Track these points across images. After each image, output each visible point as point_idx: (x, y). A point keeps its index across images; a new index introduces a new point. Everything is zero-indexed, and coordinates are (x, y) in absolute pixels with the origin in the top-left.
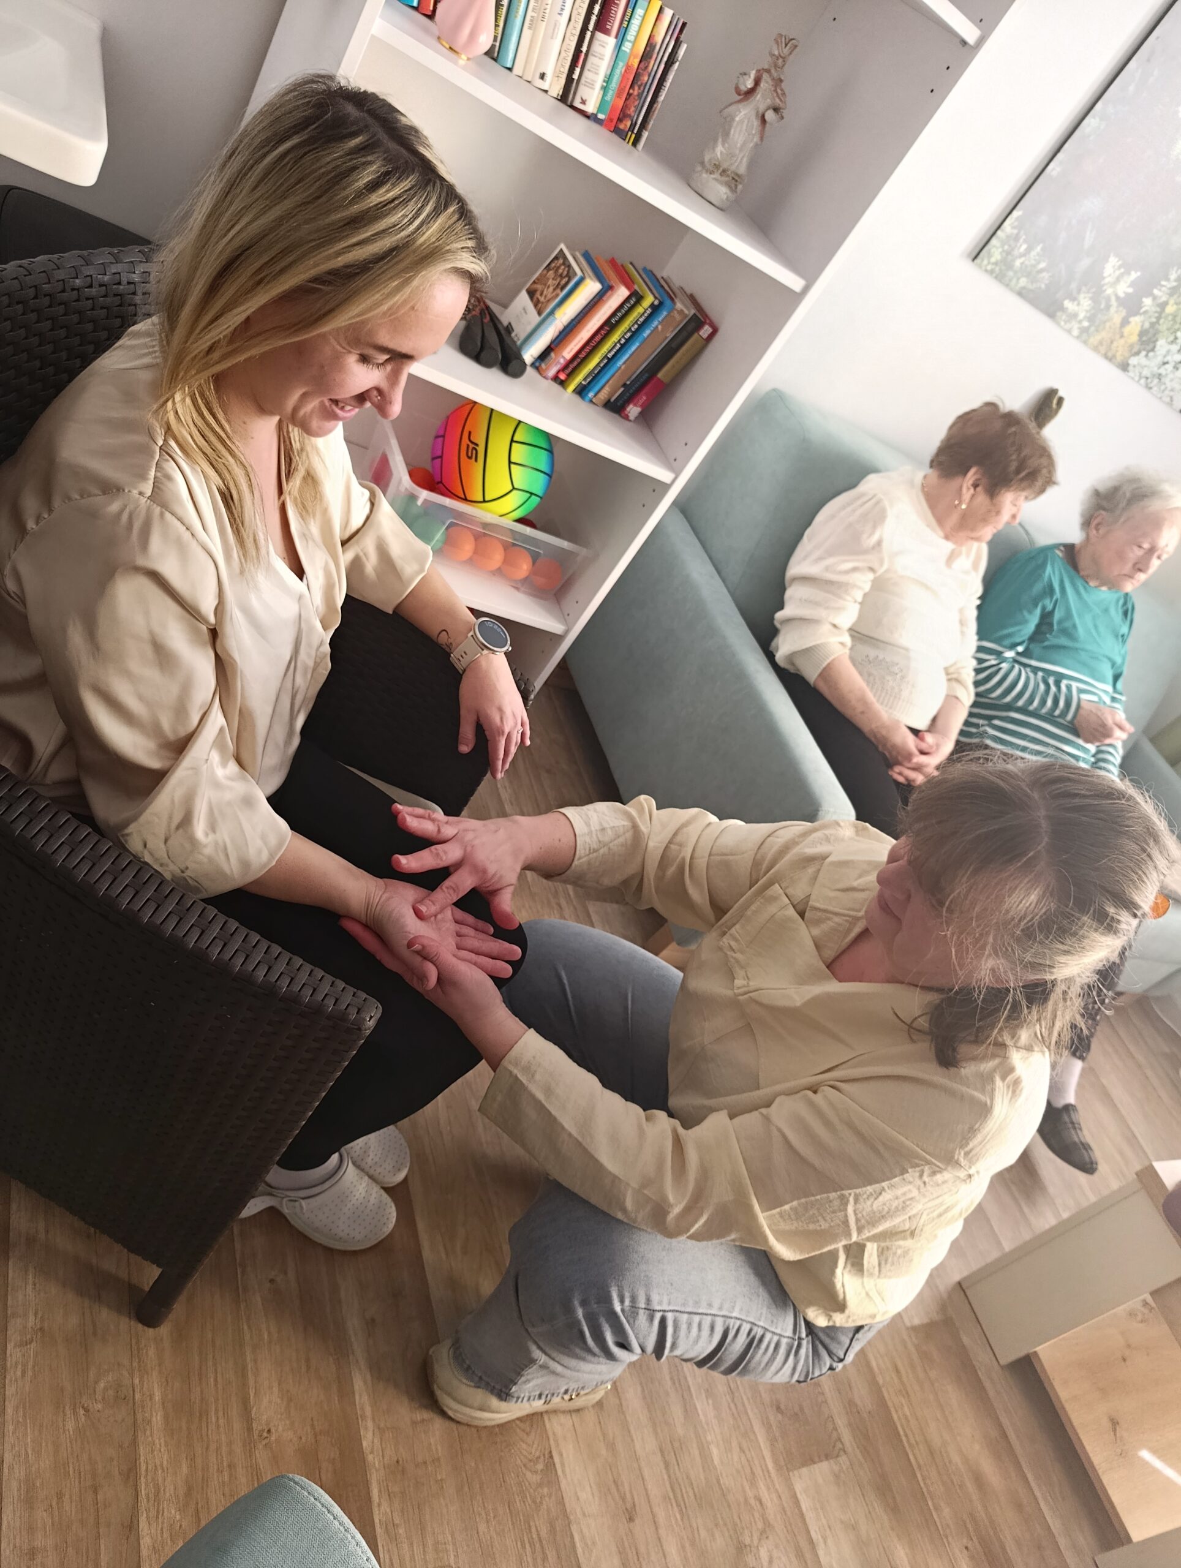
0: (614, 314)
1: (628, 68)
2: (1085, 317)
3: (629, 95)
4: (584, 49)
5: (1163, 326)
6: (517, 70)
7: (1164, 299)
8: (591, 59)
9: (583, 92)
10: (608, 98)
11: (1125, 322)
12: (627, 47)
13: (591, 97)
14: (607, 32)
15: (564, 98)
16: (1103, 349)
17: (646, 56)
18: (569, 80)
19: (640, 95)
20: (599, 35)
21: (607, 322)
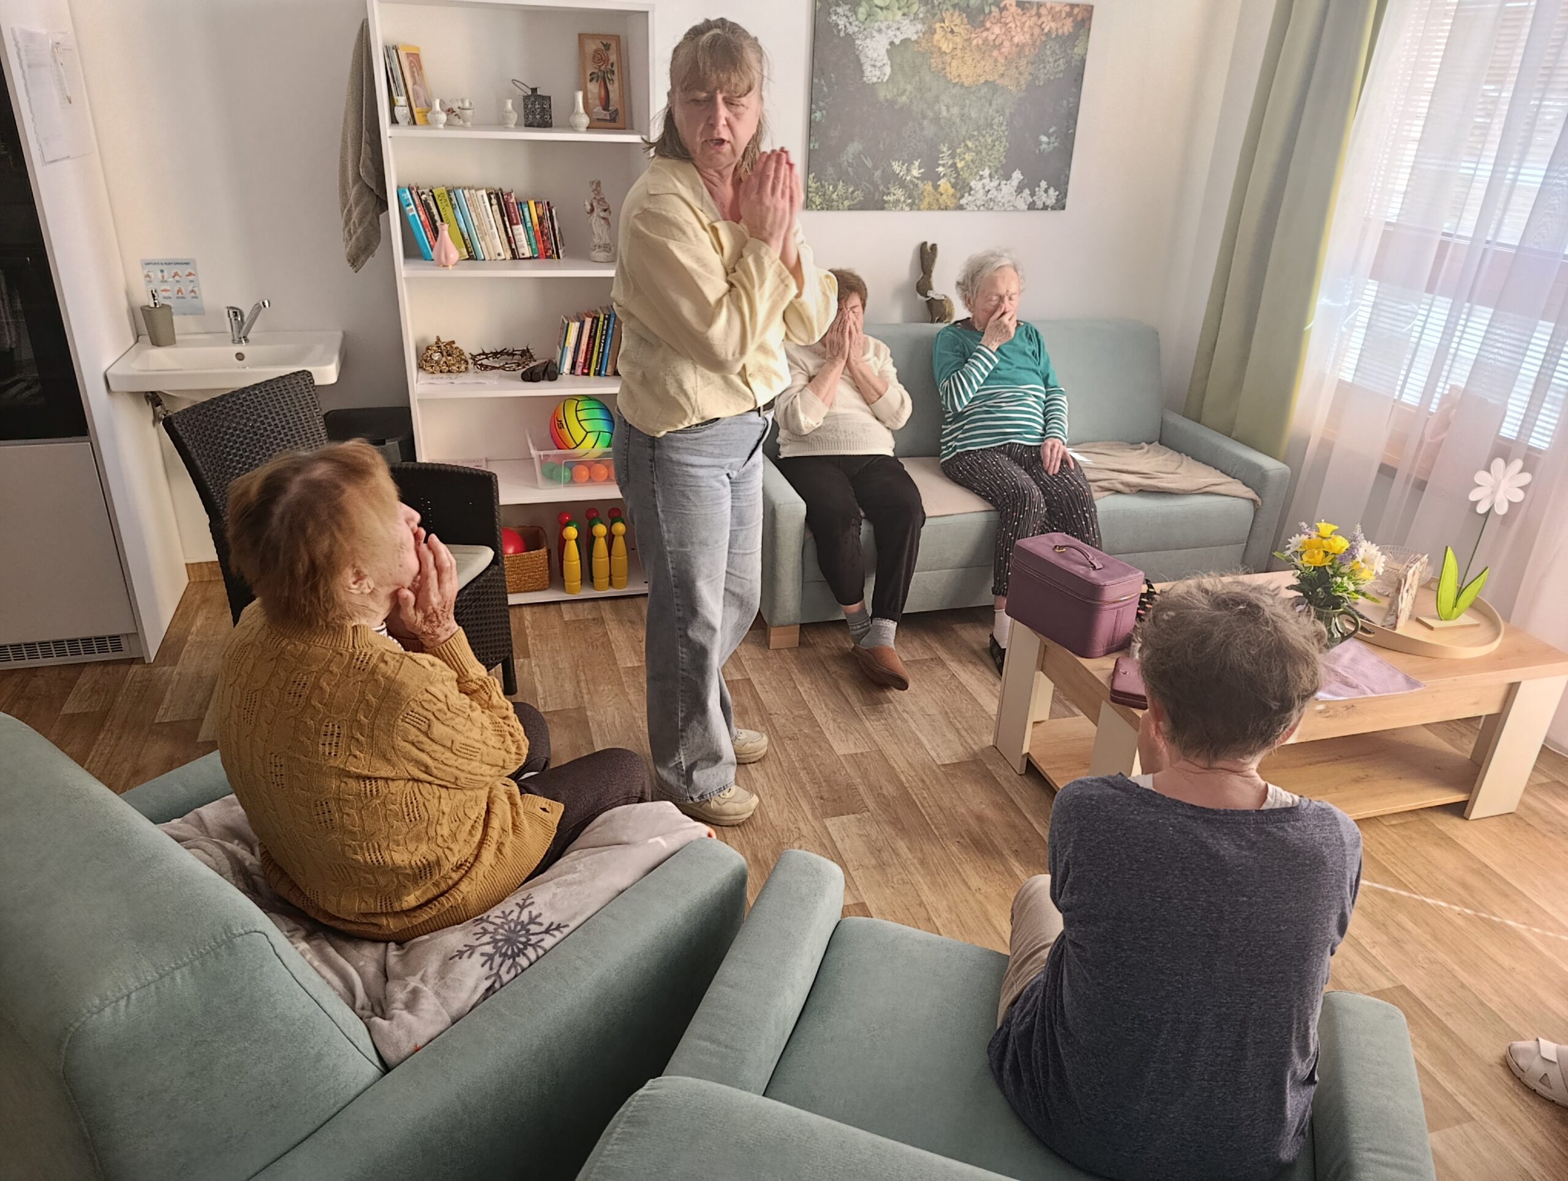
0: (591, 332)
1: (535, 233)
2: (905, 199)
3: (543, 241)
4: (511, 235)
5: (965, 175)
6: (487, 258)
7: (950, 162)
8: (516, 237)
9: (521, 251)
10: (534, 247)
11: (936, 187)
12: (529, 224)
13: (526, 251)
14: (517, 224)
15: (514, 257)
16: (935, 206)
17: (541, 223)
18: (512, 250)
19: (548, 239)
20: (514, 227)
21: (590, 337)
